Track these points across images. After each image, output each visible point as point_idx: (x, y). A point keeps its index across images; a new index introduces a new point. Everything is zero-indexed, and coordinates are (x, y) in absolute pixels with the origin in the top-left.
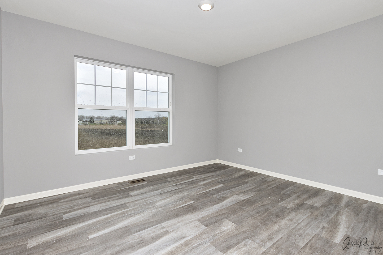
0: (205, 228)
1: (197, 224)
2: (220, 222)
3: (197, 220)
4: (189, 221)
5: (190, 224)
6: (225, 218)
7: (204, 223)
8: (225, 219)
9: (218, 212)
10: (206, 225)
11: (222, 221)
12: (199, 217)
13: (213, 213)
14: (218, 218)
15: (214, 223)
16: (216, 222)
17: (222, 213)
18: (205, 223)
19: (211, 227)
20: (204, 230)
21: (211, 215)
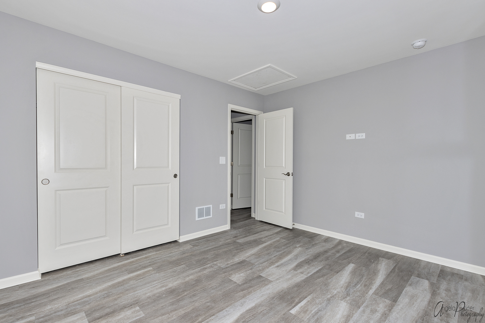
0: (261, 274)
1: (271, 278)
2: (246, 281)
3: (272, 281)
4: (281, 280)
5: (278, 277)
6: (240, 286)
7: (264, 279)
8: (240, 284)
9: (249, 293)
10: (261, 276)
11: (244, 282)
12: (271, 285)
13: (256, 291)
14: (248, 285)
15: (253, 279)
16: (250, 280)
17: (244, 292)
18: (262, 279)
19: (256, 275)
20: (262, 273)
21: (258, 288)
